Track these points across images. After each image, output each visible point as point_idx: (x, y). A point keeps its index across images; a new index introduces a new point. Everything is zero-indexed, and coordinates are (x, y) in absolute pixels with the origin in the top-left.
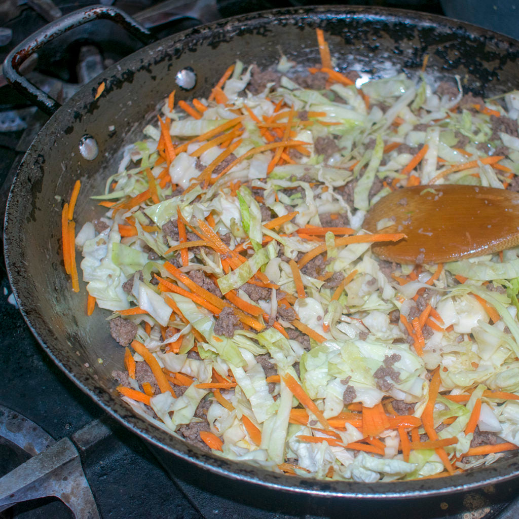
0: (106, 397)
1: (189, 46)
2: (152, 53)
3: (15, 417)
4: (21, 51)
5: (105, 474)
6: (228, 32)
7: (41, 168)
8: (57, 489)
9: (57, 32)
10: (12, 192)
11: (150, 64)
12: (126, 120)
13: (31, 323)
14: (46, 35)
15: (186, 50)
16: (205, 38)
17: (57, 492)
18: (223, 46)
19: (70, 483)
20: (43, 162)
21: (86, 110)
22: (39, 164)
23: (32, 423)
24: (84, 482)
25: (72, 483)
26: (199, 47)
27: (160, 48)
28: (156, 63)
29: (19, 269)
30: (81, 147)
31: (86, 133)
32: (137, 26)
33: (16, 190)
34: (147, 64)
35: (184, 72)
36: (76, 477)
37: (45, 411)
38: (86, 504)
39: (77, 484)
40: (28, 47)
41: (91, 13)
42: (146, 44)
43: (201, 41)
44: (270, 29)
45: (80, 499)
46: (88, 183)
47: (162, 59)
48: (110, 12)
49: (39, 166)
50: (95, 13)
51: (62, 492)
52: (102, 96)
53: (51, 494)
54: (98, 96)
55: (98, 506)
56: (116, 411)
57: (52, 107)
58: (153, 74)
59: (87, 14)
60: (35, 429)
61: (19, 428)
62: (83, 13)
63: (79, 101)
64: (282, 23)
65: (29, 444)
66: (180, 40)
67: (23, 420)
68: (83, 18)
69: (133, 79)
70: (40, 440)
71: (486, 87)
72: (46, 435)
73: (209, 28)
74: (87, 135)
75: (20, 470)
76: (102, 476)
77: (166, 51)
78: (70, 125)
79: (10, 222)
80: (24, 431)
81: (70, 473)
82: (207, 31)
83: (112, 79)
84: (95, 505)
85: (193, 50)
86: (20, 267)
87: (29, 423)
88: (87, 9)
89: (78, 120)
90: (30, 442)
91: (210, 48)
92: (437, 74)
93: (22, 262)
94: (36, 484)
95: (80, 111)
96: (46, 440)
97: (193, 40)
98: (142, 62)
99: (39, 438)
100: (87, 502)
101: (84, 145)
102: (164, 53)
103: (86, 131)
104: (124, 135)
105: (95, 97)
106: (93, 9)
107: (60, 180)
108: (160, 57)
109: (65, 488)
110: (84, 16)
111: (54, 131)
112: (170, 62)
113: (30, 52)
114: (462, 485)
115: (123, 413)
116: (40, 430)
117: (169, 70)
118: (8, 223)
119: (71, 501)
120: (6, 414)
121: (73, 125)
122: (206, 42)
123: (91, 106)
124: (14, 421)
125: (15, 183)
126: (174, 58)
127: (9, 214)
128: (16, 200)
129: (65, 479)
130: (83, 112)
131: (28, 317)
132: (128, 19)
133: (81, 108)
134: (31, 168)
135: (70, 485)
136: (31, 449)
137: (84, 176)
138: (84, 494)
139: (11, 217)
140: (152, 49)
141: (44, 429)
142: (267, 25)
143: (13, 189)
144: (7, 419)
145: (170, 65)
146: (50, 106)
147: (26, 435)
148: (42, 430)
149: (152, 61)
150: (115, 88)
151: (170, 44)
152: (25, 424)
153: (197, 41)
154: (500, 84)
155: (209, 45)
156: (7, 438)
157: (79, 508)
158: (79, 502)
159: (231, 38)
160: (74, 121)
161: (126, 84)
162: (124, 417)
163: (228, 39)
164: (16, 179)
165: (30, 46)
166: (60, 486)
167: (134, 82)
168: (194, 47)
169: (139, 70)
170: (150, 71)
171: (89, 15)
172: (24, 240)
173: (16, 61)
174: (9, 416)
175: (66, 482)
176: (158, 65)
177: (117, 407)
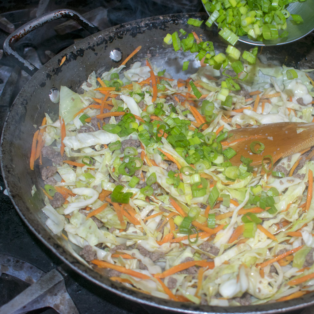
0: (61, 250)
1: (118, 35)
2: (95, 39)
3: (17, 262)
4: (15, 36)
5: (80, 290)
6: (142, 27)
7: (25, 107)
8: (51, 302)
9: (38, 25)
10: (7, 122)
11: (94, 46)
12: (78, 79)
13: (15, 203)
14: (31, 27)
15: (116, 38)
16: (128, 30)
17: (51, 303)
18: (139, 36)
19: (59, 297)
20: (27, 104)
21: (54, 73)
22: (24, 105)
23: (29, 264)
24: (67, 296)
25: (60, 297)
26: (124, 36)
27: (100, 36)
28: (98, 45)
29: (9, 169)
30: (50, 95)
31: (53, 87)
32: (87, 22)
33: (9, 120)
34: (92, 46)
35: (114, 51)
36: (62, 293)
37: (37, 257)
38: (71, 309)
39: (63, 298)
40: (19, 33)
41: (59, 14)
42: (92, 33)
43: (126, 32)
44: (168, 26)
45: (66, 306)
46: (54, 117)
47: (102, 43)
48: (70, 14)
49: (24, 106)
50: (61, 14)
51: (54, 303)
52: (64, 64)
53: (47, 305)
54: (61, 64)
55: (78, 309)
56: (67, 259)
57: (33, 70)
58: (96, 52)
59: (56, 14)
60: (31, 268)
61: (21, 268)
62: (54, 14)
63: (50, 67)
64: (175, 22)
65: (29, 277)
66: (112, 31)
67: (23, 263)
68: (54, 17)
69: (83, 54)
70: (35, 274)
71: (298, 64)
72: (39, 271)
73: (131, 25)
74: (54, 88)
75: (28, 291)
76: (78, 291)
77: (104, 38)
78: (44, 82)
79: (5, 140)
80: (25, 269)
81: (59, 291)
82: (129, 26)
83: (70, 54)
84: (76, 309)
85: (120, 38)
86: (10, 168)
87: (27, 265)
88: (56, 11)
89: (49, 79)
90: (29, 275)
91: (131, 36)
92: (269, 56)
93: (11, 165)
94: (39, 299)
95: (50, 73)
96: (40, 273)
97: (120, 32)
98: (89, 44)
99: (35, 273)
100: (71, 308)
101: (52, 94)
102: (103, 39)
103: (53, 85)
104: (77, 88)
105: (59, 65)
106: (60, 11)
107: (36, 115)
108: (100, 41)
109: (56, 300)
110: (54, 16)
111: (33, 85)
112: (106, 45)
113: (20, 37)
114: (282, 308)
115: (72, 260)
116: (35, 268)
117: (105, 49)
118: (4, 141)
119: (60, 308)
120: (12, 260)
121: (46, 82)
122: (129, 33)
123: (57, 70)
124: (18, 264)
125: (8, 116)
126: (109, 42)
127: (4, 135)
128: (9, 127)
129: (56, 295)
130: (52, 74)
131: (14, 199)
132: (81, 18)
133: (51, 71)
134: (19, 107)
135: (59, 298)
136: (30, 280)
137: (52, 113)
138: (68, 303)
139: (5, 137)
140: (95, 36)
141: (37, 267)
142: (166, 24)
143: (7, 120)
144: (13, 263)
145: (106, 46)
146: (32, 69)
147: (26, 272)
148: (36, 268)
149: (96, 43)
150: (72, 60)
151: (106, 34)
152: (25, 265)
153: (123, 33)
154: (307, 62)
155: (130, 35)
156: (14, 275)
157: (67, 311)
158: (66, 308)
159: (144, 31)
160: (46, 79)
161: (79, 57)
162: (72, 263)
163: (142, 32)
164: (9, 114)
165: (20, 33)
166: (53, 300)
167: (84, 56)
168: (121, 36)
169: (87, 49)
170: (94, 50)
171: (57, 15)
172: (13, 152)
173: (12, 42)
174: (14, 261)
175: (56, 297)
176: (99, 46)
177: (68, 257)
